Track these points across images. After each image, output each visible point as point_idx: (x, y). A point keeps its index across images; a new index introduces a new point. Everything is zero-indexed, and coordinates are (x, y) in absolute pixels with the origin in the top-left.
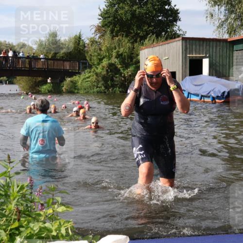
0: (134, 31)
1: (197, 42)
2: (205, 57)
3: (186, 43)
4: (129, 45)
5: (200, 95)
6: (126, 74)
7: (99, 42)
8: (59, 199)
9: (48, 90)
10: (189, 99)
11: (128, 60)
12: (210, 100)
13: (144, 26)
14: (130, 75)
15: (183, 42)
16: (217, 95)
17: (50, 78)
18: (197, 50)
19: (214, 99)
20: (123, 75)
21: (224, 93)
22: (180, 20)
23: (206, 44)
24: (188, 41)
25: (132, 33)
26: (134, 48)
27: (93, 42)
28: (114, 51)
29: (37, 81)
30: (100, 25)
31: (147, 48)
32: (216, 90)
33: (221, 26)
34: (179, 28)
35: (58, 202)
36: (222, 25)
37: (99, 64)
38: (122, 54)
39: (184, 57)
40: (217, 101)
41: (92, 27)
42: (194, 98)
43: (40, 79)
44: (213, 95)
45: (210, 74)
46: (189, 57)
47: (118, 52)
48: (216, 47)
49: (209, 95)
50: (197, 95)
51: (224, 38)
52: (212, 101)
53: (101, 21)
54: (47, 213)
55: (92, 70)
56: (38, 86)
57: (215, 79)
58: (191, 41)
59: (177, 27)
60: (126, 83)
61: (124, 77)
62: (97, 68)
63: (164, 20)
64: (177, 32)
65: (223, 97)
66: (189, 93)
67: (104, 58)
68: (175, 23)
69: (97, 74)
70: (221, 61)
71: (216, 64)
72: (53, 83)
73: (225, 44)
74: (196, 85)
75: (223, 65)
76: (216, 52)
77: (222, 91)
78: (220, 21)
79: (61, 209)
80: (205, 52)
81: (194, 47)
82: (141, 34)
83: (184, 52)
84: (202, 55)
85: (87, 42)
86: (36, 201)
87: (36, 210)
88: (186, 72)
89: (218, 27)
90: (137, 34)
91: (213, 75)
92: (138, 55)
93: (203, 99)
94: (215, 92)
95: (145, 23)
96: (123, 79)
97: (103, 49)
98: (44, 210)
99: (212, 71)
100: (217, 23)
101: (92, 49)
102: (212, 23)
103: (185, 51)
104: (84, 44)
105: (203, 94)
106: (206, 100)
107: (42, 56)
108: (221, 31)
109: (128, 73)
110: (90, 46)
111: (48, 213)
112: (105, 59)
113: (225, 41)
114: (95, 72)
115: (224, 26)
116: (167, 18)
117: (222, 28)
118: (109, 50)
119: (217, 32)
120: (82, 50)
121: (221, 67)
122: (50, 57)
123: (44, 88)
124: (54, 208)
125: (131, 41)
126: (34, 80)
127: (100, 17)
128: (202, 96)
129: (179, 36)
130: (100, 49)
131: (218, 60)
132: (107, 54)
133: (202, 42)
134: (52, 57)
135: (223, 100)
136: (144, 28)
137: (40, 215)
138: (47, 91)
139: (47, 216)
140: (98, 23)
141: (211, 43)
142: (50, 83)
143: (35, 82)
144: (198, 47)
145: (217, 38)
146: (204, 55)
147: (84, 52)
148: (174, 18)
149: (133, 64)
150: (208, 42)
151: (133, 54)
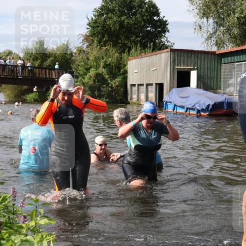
0: (121, 41)
1: (186, 54)
2: (193, 69)
3: (174, 54)
4: (117, 55)
5: (185, 108)
6: (113, 84)
7: (87, 51)
8: (42, 211)
9: (34, 99)
10: (175, 111)
11: (115, 71)
12: (195, 112)
13: (132, 37)
14: (118, 86)
15: (172, 53)
16: (202, 108)
17: (36, 87)
18: (186, 62)
19: (199, 111)
20: (110, 85)
21: (209, 105)
22: (168, 31)
23: (194, 56)
24: (176, 52)
25: (120, 43)
26: (121, 58)
27: (80, 51)
28: (102, 61)
29: (23, 89)
30: (88, 34)
31: (135, 58)
32: (201, 102)
33: (209, 38)
34: (167, 39)
35: (41, 214)
36: (211, 37)
37: (86, 74)
38: (109, 64)
39: (172, 69)
40: (202, 113)
41: (80, 36)
42: (180, 110)
43: (25, 87)
44: (198, 108)
45: (198, 87)
46: (177, 68)
47: (106, 62)
48: (204, 59)
49: (194, 107)
50: (183, 107)
51: (213, 50)
52: (197, 113)
53: (89, 30)
54: (29, 225)
55: (79, 79)
56: (24, 95)
57: (201, 91)
58: (179, 53)
59: (165, 38)
60: (113, 94)
61: (112, 87)
62: (84, 78)
63: (153, 31)
64: (166, 43)
65: (208, 110)
66: (175, 105)
67: (91, 67)
68: (164, 34)
69: (83, 84)
70: (209, 73)
71: (204, 76)
72: (38, 92)
73: (213, 56)
74: (182, 97)
75: (211, 78)
76: (204, 65)
77: (207, 104)
78: (209, 33)
79: (44, 221)
80: (193, 64)
81: (182, 58)
82: (129, 45)
83: (172, 64)
84: (190, 67)
85: (75, 51)
86: (19, 213)
87: (18, 222)
88: (173, 84)
89: (207, 40)
90: (125, 44)
91: (200, 88)
92: (125, 66)
93: (188, 112)
94: (200, 105)
95: (133, 33)
96: (110, 89)
97: (91, 59)
98: (26, 223)
99: (199, 83)
100: (205, 36)
101: (79, 58)
102: (200, 36)
103: (173, 62)
104: (72, 53)
105: (189, 107)
106: (192, 112)
107: (28, 65)
108: (209, 43)
109: (115, 83)
110: (77, 55)
111: (31, 225)
112: (92, 69)
113: (213, 53)
114: (82, 82)
115: (212, 38)
116: (156, 29)
117: (210, 41)
118: (97, 59)
119: (206, 44)
120: (70, 59)
121: (209, 80)
122: (36, 65)
123: (30, 97)
124: (37, 220)
125: (119, 51)
126: (20, 89)
127: (88, 27)
128: (187, 108)
129: (167, 48)
130: (88, 59)
131: (206, 72)
132: (95, 64)
133: (190, 54)
134: (38, 65)
135: (207, 113)
136: (132, 39)
137: (21, 227)
138: (32, 100)
139: (29, 228)
140: (86, 32)
141: (200, 55)
142: (35, 92)
143: (21, 90)
144: (186, 59)
145: (206, 50)
146: (192, 67)
147: (72, 61)
148: (162, 29)
149: (121, 75)
150: (196, 54)
151: (120, 64)
